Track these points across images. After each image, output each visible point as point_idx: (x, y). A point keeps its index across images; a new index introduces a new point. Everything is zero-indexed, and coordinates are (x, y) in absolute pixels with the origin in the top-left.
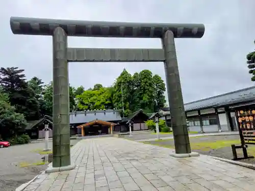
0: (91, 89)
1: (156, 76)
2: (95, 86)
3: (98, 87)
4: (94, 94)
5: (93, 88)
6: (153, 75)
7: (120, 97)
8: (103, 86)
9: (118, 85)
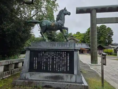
0: (75, 34)
1: (109, 28)
2: (77, 33)
3: (78, 33)
4: (76, 36)
5: (76, 33)
6: (107, 27)
7: (89, 38)
8: (80, 33)
9: (88, 32)
